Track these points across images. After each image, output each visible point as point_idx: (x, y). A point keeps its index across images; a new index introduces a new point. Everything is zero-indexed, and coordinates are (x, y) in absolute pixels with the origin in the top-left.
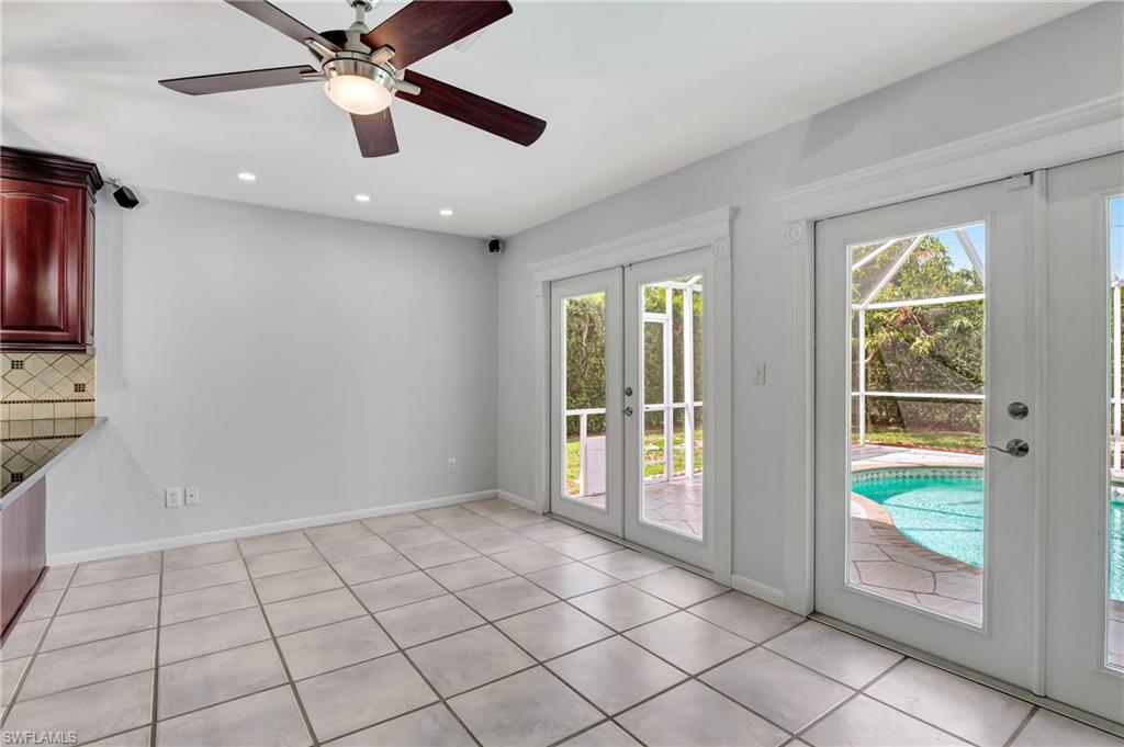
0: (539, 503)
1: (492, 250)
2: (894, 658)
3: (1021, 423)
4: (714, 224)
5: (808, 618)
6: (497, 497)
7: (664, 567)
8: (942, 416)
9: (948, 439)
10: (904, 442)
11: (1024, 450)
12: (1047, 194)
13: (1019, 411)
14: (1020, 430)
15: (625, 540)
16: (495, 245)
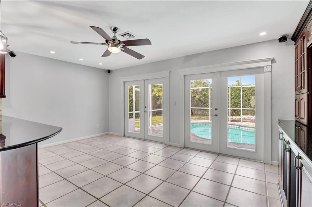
0: (122, 134)
1: (108, 73)
2: (199, 152)
3: (217, 111)
4: (166, 73)
5: (184, 148)
6: (109, 134)
7: (155, 143)
8: (199, 113)
9: (203, 118)
10: (193, 118)
11: (217, 115)
12: (220, 76)
13: (216, 109)
14: (216, 112)
15: (145, 139)
16: (109, 72)
